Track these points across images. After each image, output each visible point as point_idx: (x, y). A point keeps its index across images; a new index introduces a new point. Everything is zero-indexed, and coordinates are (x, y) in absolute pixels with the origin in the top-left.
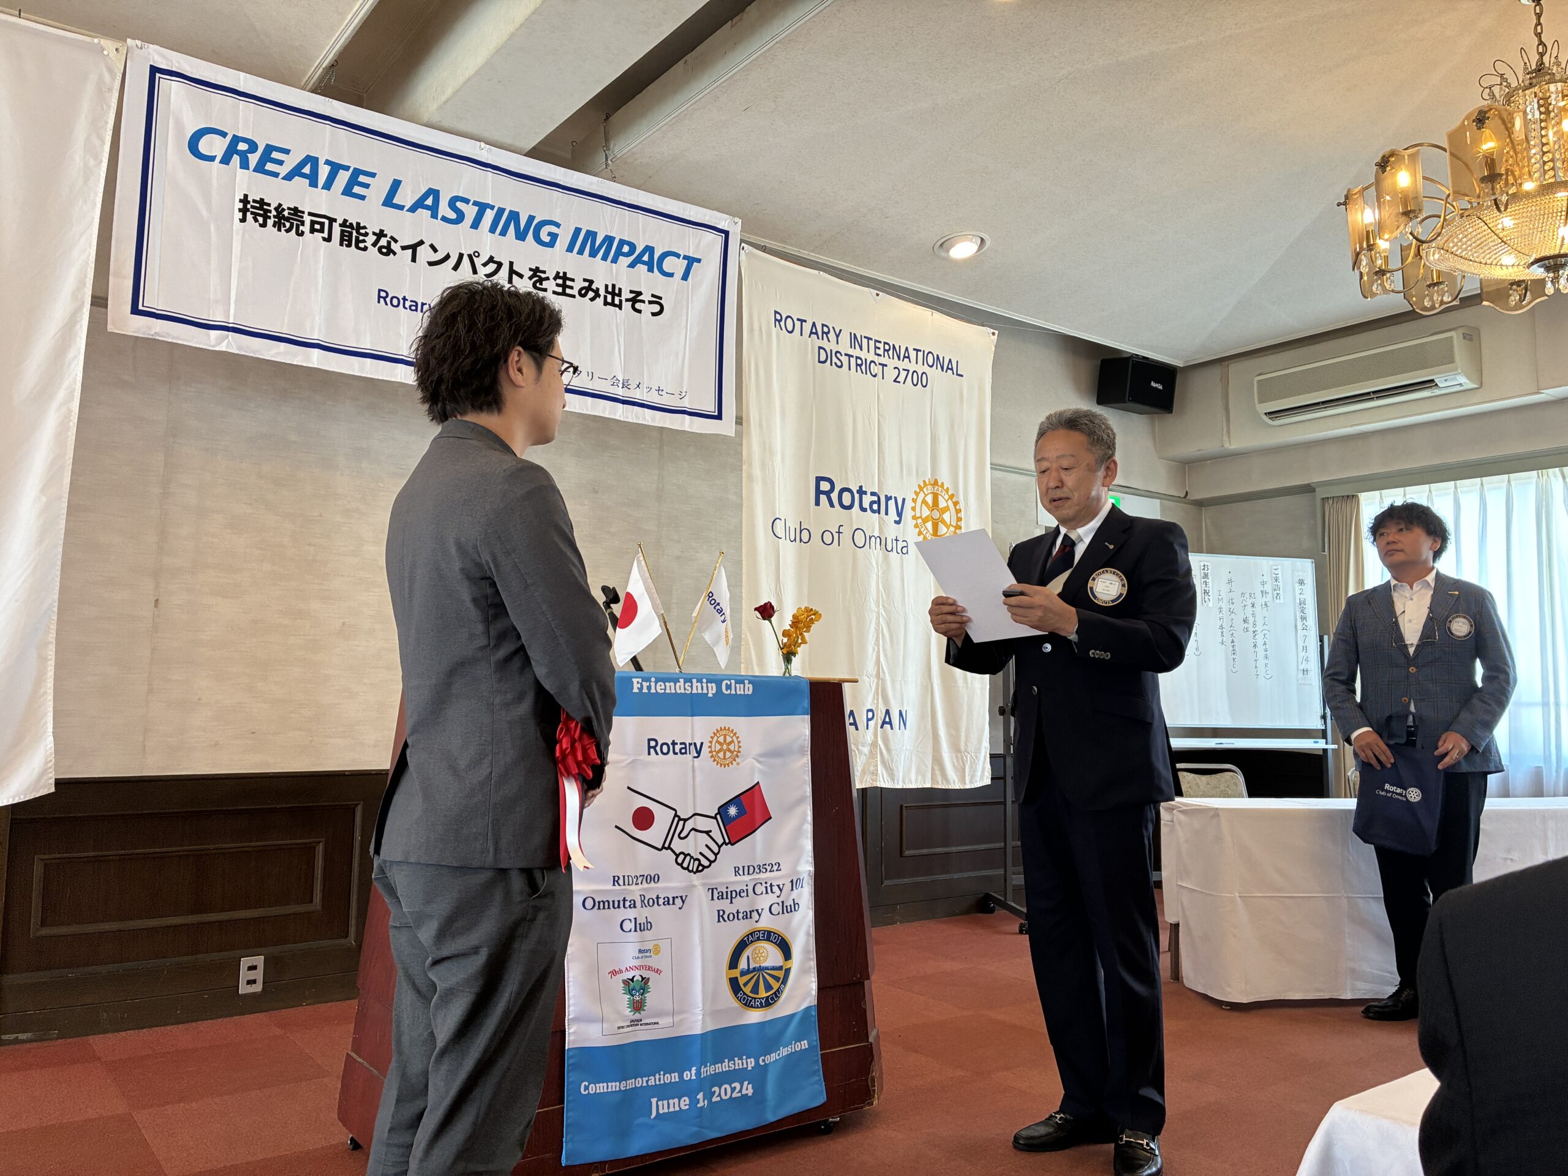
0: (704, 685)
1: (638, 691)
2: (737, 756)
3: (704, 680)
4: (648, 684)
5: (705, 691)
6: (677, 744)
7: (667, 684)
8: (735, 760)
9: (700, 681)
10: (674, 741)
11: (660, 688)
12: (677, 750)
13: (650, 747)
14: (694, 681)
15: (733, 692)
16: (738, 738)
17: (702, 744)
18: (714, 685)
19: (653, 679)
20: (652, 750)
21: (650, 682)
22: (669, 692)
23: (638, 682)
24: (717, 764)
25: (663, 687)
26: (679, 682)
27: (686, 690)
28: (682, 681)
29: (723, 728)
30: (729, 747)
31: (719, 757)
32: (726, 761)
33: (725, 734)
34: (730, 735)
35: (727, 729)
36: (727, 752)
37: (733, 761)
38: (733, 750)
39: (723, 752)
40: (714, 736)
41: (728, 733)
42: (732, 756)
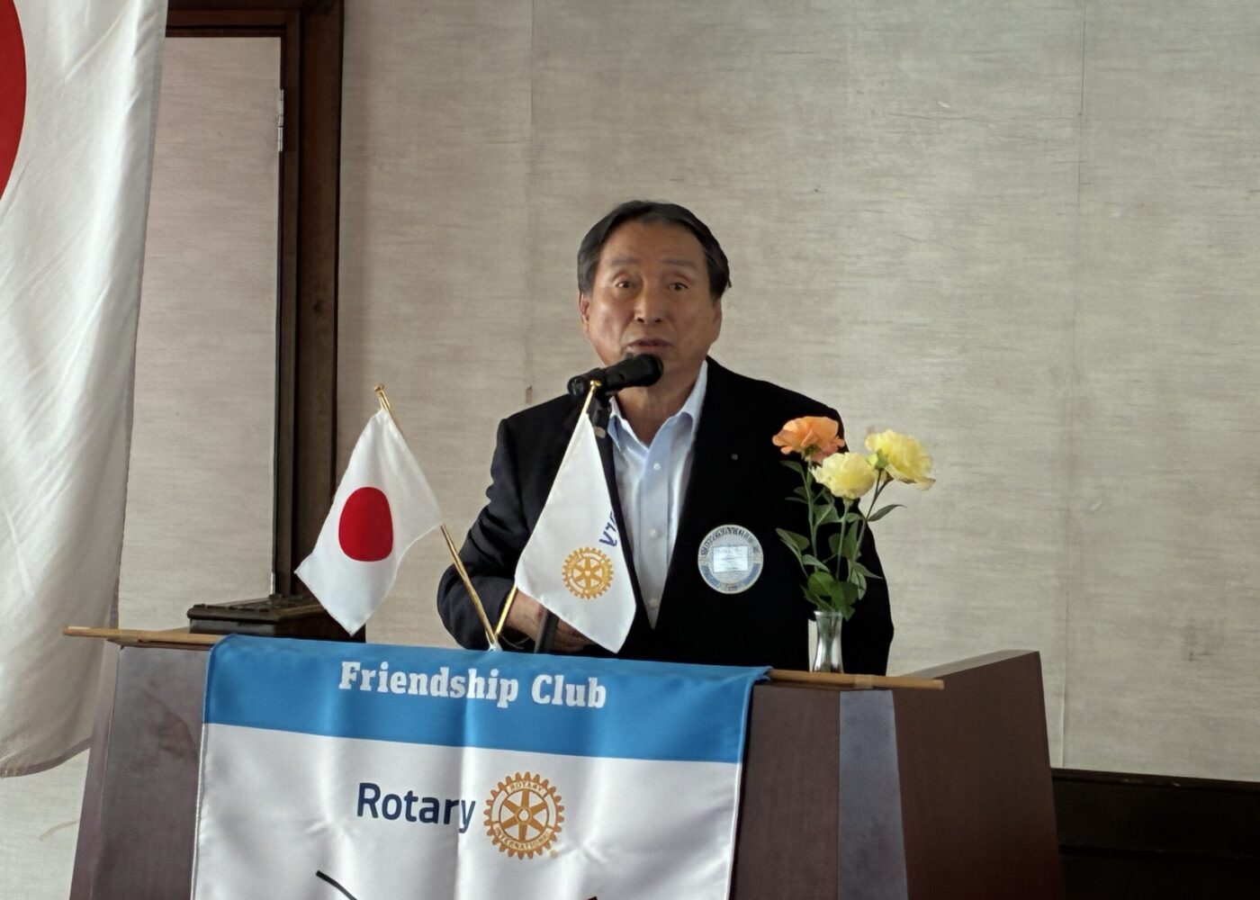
0: (493, 683)
1: (349, 687)
2: (554, 838)
3: (495, 672)
4: (373, 673)
5: (492, 695)
6: (416, 799)
7: (414, 677)
8: (547, 845)
9: (483, 673)
10: (410, 793)
11: (396, 683)
12: (415, 812)
13: (362, 801)
14: (473, 672)
15: (557, 701)
16: (557, 799)
17: (473, 803)
18: (515, 684)
19: (385, 665)
20: (367, 807)
21: (378, 669)
22: (415, 692)
23: (352, 670)
24: (502, 849)
25: (403, 682)
26: (440, 674)
27: (453, 690)
28: (445, 671)
29: (523, 777)
30: (536, 817)
31: (508, 836)
32: (527, 846)
33: (526, 787)
34: (537, 790)
35: (532, 777)
36: (529, 826)
37: (544, 848)
38: (543, 824)
39: (520, 827)
40: (499, 792)
41: (535, 787)
42: (541, 837)
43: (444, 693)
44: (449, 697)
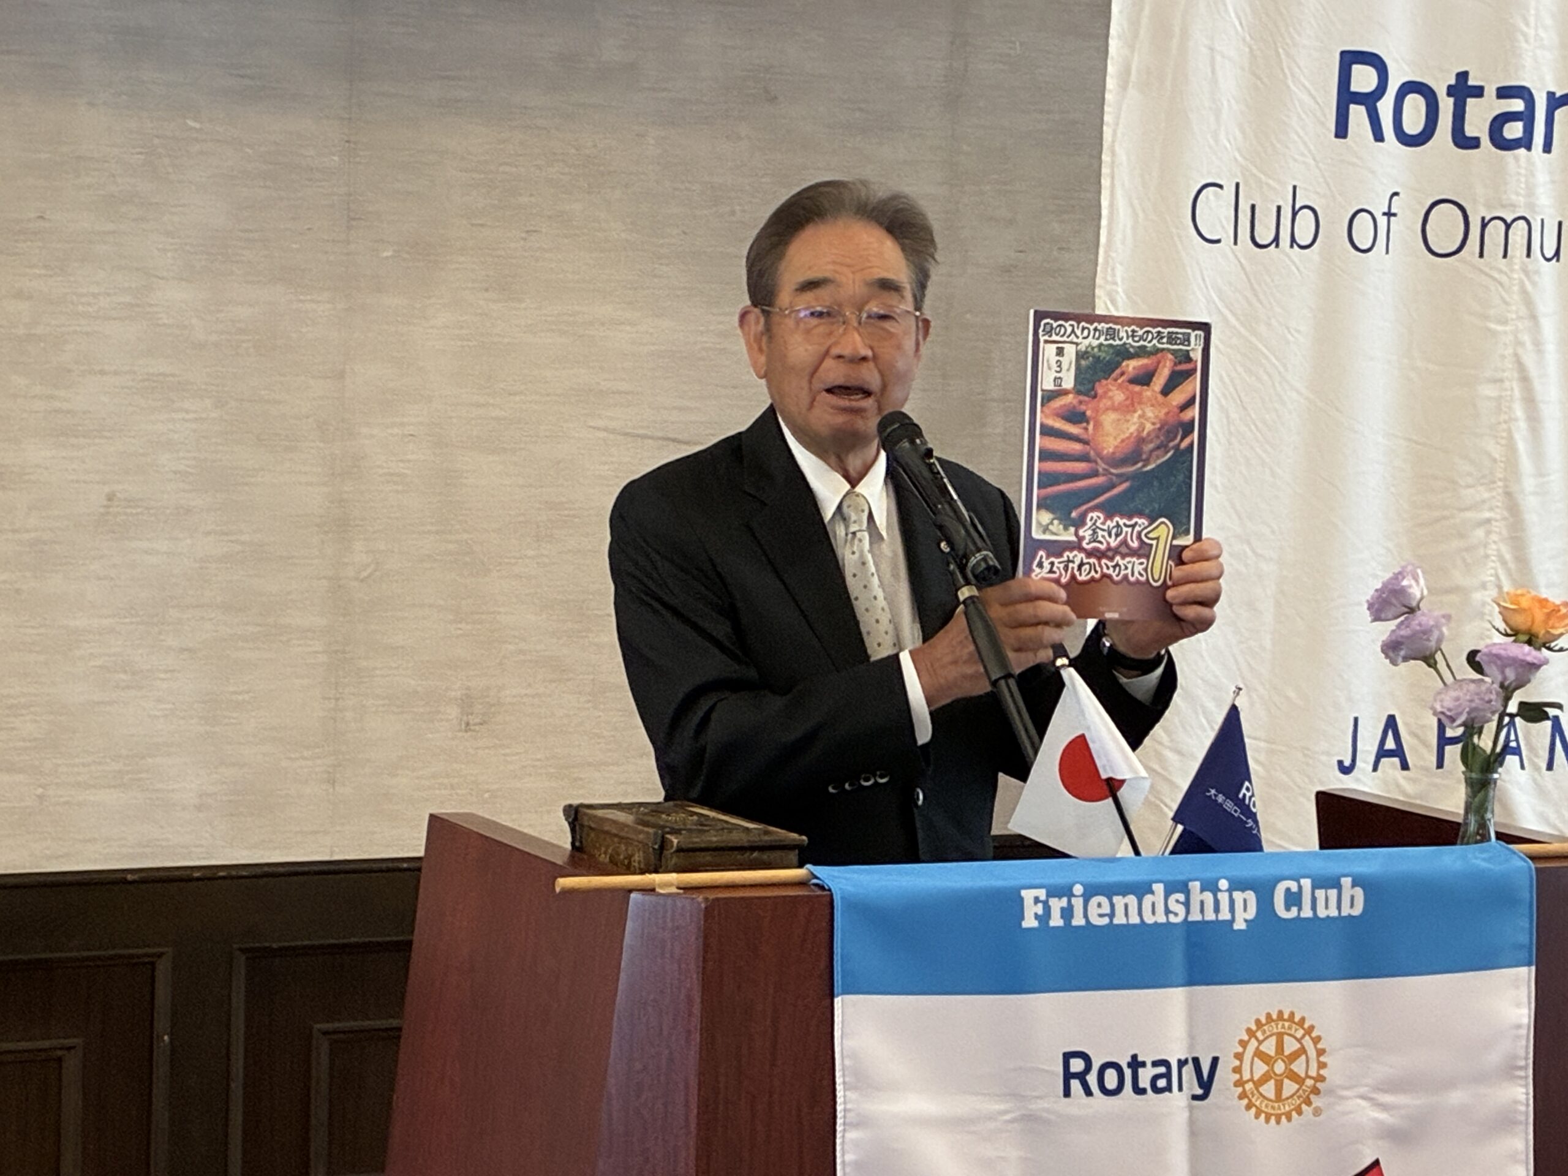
0: (1224, 898)
1: (1036, 924)
2: (1315, 1092)
3: (1224, 885)
4: (1064, 902)
5: (1225, 915)
6: (1143, 1065)
7: (1118, 901)
8: (1308, 1103)
9: (1210, 887)
10: (1134, 1057)
11: (1096, 912)
12: (1144, 1082)
13: (1068, 1077)
14: (1195, 886)
15: (1307, 913)
16: (1316, 1040)
17: (1215, 1060)
20: (1076, 1085)
21: (1070, 896)
22: (1123, 922)
23: (1037, 901)
24: (1258, 1116)
25: (1106, 910)
26: (1152, 893)
27: (1171, 912)
28: (1159, 888)
29: (1275, 1017)
30: (1293, 1067)
31: (1264, 1097)
32: (1284, 1105)
33: (1280, 1030)
34: (1292, 1032)
35: (1286, 1016)
36: (1286, 1081)
37: (1304, 1107)
38: (1303, 1075)
39: (1276, 1081)
40: (1250, 1039)
41: (1290, 1028)
42: (1301, 1091)
43: (1161, 919)
44: (1168, 924)
